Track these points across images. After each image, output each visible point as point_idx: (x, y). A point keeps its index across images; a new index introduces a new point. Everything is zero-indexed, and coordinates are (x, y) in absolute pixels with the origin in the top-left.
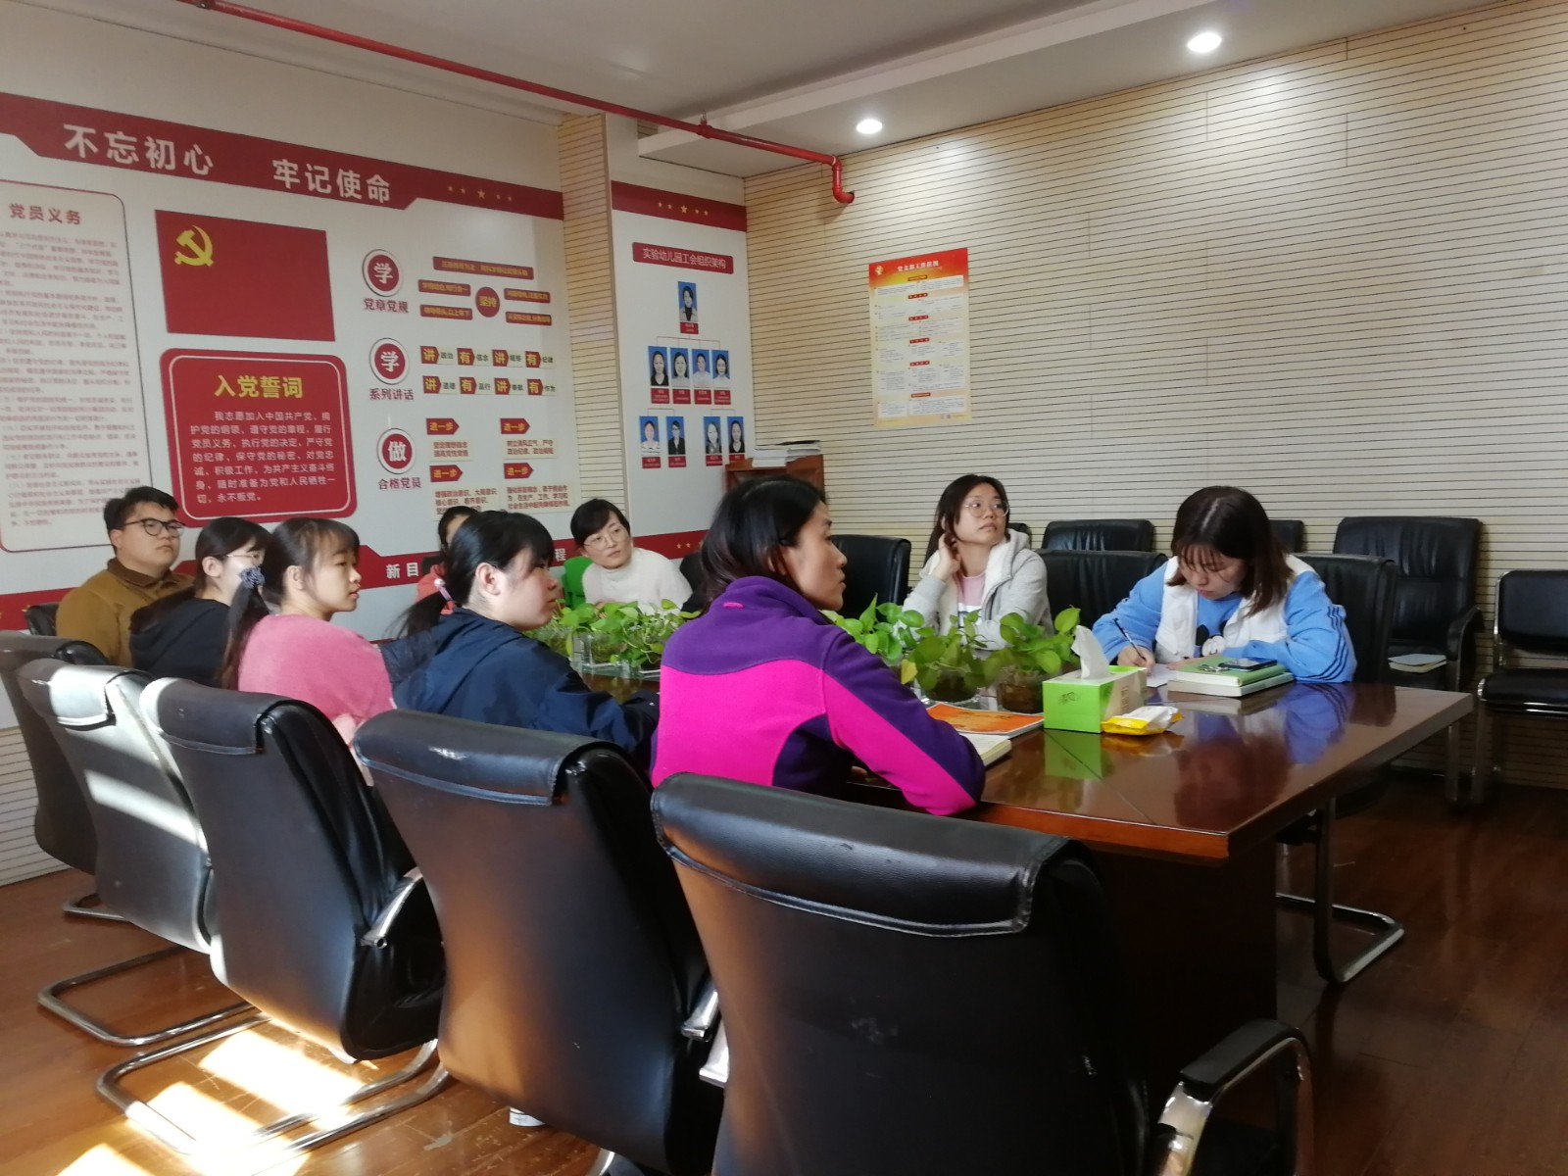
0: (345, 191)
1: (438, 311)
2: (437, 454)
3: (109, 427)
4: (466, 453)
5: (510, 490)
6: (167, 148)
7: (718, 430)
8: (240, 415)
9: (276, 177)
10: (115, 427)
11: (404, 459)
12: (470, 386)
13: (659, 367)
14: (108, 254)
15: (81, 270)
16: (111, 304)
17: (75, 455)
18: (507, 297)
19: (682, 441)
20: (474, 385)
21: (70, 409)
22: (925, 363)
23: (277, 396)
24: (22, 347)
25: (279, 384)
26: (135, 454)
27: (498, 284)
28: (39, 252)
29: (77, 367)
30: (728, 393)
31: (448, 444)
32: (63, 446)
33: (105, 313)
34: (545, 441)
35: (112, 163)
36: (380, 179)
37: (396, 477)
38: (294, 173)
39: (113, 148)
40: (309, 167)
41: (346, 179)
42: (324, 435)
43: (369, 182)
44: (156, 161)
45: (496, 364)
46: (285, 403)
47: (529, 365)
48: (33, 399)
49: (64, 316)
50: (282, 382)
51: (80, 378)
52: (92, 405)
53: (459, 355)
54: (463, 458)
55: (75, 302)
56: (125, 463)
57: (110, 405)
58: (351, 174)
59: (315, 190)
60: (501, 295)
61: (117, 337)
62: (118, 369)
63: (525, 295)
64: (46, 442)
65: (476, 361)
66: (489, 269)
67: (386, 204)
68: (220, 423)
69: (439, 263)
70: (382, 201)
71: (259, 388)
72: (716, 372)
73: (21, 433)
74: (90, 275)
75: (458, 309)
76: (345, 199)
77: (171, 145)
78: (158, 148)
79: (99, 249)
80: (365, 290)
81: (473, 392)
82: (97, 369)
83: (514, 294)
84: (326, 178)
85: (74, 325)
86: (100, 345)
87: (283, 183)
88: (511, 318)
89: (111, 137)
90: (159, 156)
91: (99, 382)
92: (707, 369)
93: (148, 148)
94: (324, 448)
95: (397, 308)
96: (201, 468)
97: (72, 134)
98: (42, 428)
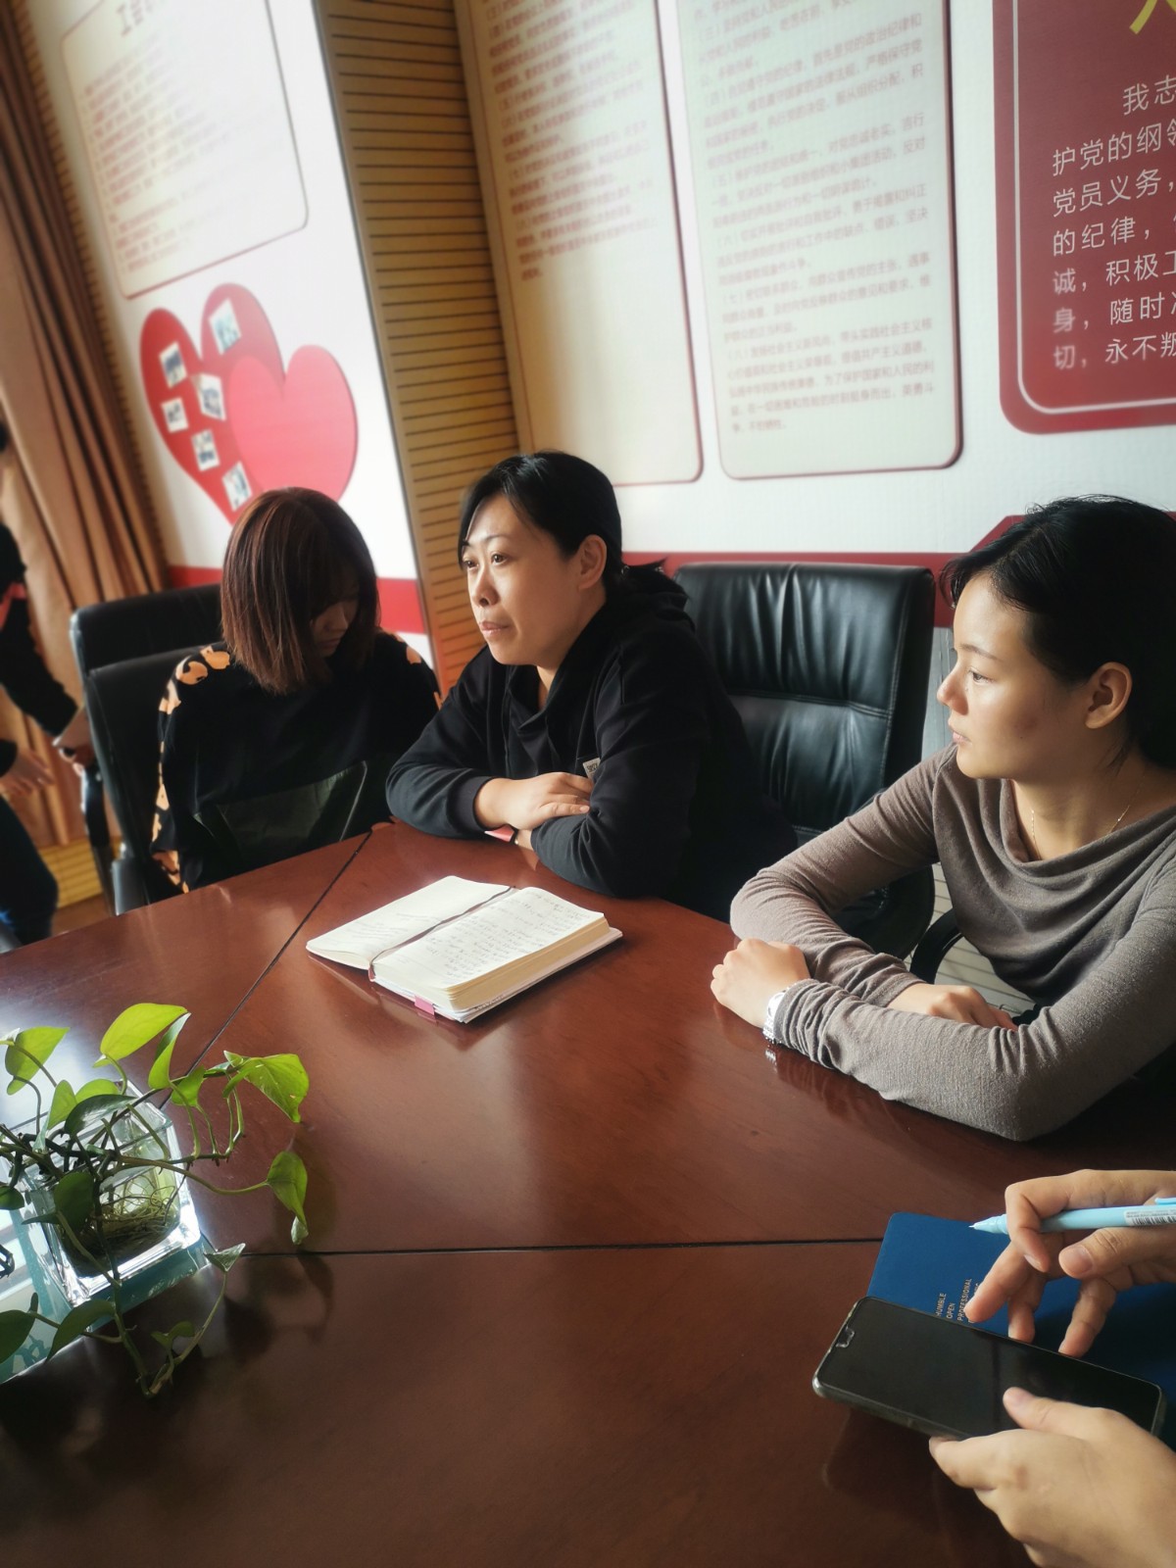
3: (878, 201)
10: (889, 198)
17: (821, 279)
21: (815, 173)
26: (925, 258)
29: (825, 65)
32: (802, 262)
51: (831, 90)
52: (849, 152)
56: (904, 283)
57: (881, 142)
62: (902, 38)
64: (777, 258)
68: (1136, 122)
82: (860, 55)
91: (864, 88)
96: (1070, 272)
98: (771, 230)
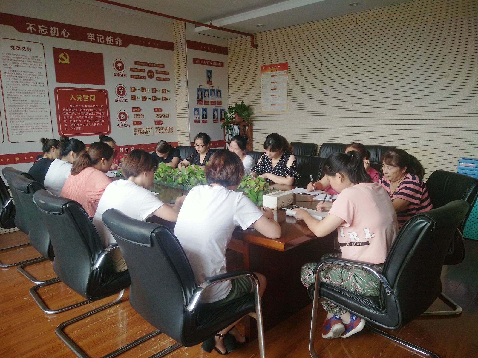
0: (108, 42)
1: (136, 77)
2: (135, 117)
3: (39, 109)
4: (143, 117)
5: (156, 128)
6: (56, 29)
7: (217, 112)
8: (77, 106)
9: (88, 38)
10: (41, 109)
11: (125, 119)
12: (145, 98)
13: (200, 94)
14: (39, 60)
15: (31, 64)
16: (40, 74)
17: (30, 116)
18: (156, 73)
19: (206, 115)
20: (146, 98)
21: (29, 103)
22: (275, 96)
23: (88, 100)
24: (14, 86)
25: (88, 97)
26: (47, 116)
27: (154, 69)
28: (19, 59)
29: (30, 92)
30: (221, 102)
31: (138, 115)
32: (26, 114)
33: (38, 77)
34: (167, 114)
35: (40, 34)
36: (119, 39)
37: (122, 124)
38: (94, 37)
39: (40, 30)
40: (98, 35)
41: (109, 39)
42: (101, 112)
43: (116, 39)
44: (53, 34)
45: (153, 92)
46: (90, 102)
47: (163, 93)
48: (18, 101)
49: (26, 77)
50: (89, 96)
51: (31, 95)
52: (34, 102)
53: (142, 90)
54: (143, 119)
55: (29, 73)
56: (44, 119)
57: (39, 102)
58: (110, 37)
59: (100, 42)
60: (155, 72)
61: (42, 83)
62: (42, 92)
63: (162, 72)
64: (22, 113)
65: (147, 91)
66: (151, 65)
67: (120, 46)
68: (71, 108)
69: (136, 63)
70: (119, 45)
71: (83, 98)
72: (217, 96)
73: (14, 110)
74: (34, 66)
75: (142, 76)
76: (108, 44)
77: (57, 29)
78: (53, 29)
79: (37, 58)
80: (114, 71)
81: (146, 100)
82: (36, 92)
83: (159, 72)
84: (103, 38)
85: (29, 80)
86: (37, 86)
87: (90, 40)
88: (158, 79)
89: (40, 26)
90: (54, 32)
91: (36, 96)
92: (215, 95)
93: (51, 30)
94: (101, 115)
95: (123, 76)
96: (66, 121)
97: (29, 26)
98: (20, 108)
